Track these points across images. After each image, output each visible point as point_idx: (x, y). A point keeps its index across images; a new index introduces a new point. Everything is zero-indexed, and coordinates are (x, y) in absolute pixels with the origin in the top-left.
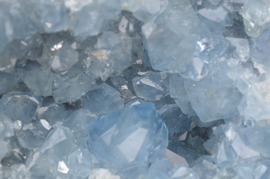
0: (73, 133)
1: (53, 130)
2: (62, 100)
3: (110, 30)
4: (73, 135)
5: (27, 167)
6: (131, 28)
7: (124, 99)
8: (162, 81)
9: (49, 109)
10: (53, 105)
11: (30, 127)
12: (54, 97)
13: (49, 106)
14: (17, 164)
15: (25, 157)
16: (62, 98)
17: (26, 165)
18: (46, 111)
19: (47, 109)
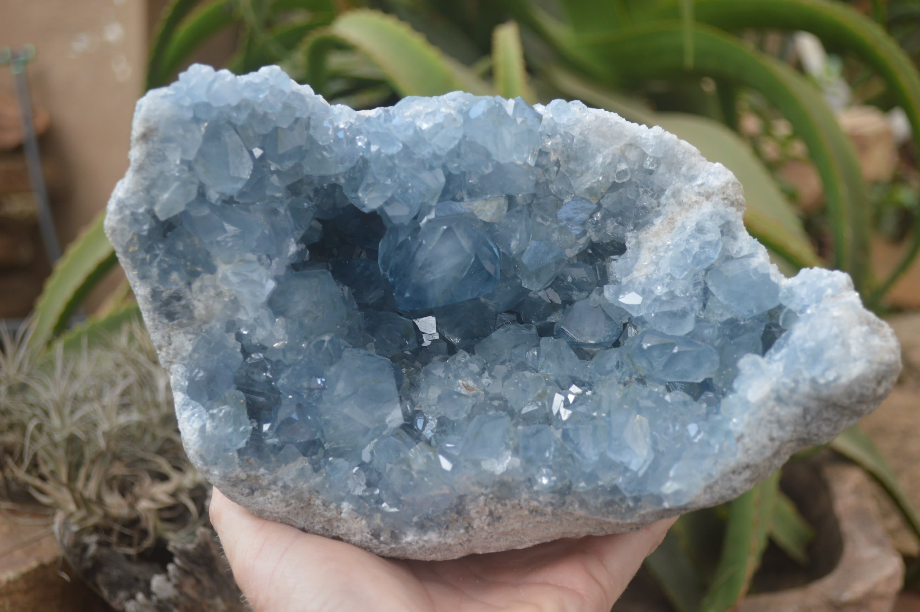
0: (519, 278)
1: (545, 287)
2: (525, 328)
3: (453, 422)
4: (518, 276)
5: (590, 237)
6: (420, 424)
7: (432, 320)
8: (374, 339)
9: (545, 318)
10: (538, 324)
11: (576, 295)
12: (538, 335)
13: (544, 322)
14: (602, 243)
16: (525, 332)
17: (591, 239)
18: (550, 315)
19: (549, 318)
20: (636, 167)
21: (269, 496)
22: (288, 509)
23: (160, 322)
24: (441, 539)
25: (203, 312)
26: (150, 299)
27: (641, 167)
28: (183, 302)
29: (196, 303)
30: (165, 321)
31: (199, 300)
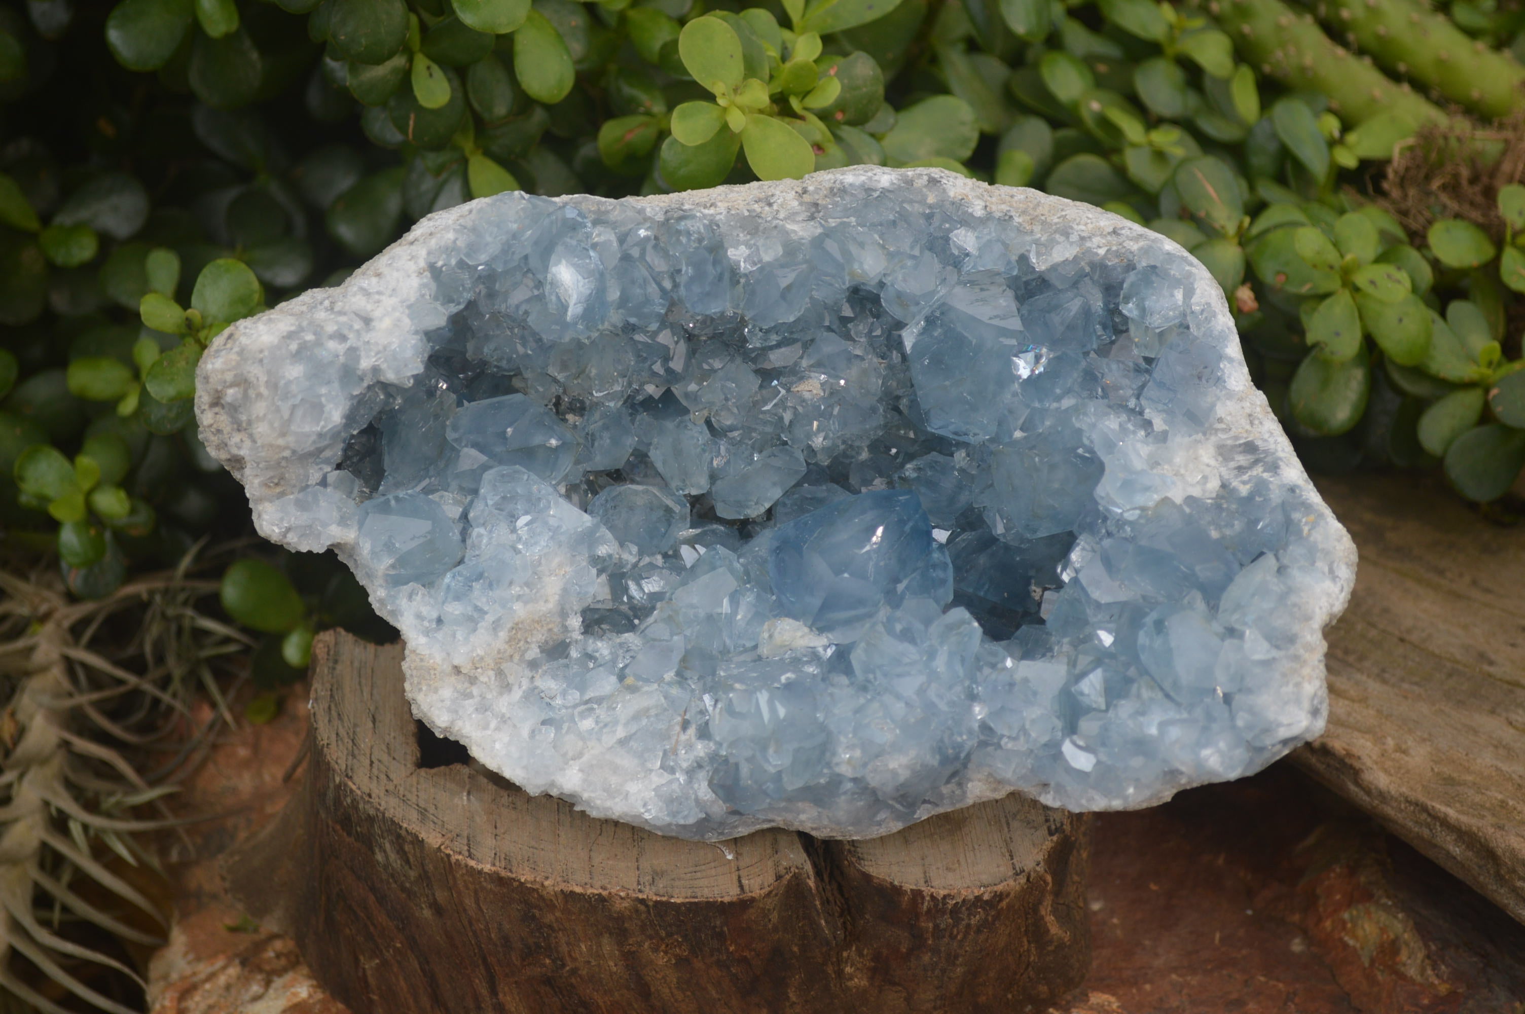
13: (706, 528)
15: (636, 622)
17: (634, 638)
20: (565, 726)
21: (1090, 226)
22: (1064, 213)
23: (1266, 441)
24: (841, 177)
25: (1201, 452)
26: (1281, 463)
27: (558, 728)
28: (1232, 464)
29: (1213, 462)
30: (1259, 443)
31: (1208, 465)
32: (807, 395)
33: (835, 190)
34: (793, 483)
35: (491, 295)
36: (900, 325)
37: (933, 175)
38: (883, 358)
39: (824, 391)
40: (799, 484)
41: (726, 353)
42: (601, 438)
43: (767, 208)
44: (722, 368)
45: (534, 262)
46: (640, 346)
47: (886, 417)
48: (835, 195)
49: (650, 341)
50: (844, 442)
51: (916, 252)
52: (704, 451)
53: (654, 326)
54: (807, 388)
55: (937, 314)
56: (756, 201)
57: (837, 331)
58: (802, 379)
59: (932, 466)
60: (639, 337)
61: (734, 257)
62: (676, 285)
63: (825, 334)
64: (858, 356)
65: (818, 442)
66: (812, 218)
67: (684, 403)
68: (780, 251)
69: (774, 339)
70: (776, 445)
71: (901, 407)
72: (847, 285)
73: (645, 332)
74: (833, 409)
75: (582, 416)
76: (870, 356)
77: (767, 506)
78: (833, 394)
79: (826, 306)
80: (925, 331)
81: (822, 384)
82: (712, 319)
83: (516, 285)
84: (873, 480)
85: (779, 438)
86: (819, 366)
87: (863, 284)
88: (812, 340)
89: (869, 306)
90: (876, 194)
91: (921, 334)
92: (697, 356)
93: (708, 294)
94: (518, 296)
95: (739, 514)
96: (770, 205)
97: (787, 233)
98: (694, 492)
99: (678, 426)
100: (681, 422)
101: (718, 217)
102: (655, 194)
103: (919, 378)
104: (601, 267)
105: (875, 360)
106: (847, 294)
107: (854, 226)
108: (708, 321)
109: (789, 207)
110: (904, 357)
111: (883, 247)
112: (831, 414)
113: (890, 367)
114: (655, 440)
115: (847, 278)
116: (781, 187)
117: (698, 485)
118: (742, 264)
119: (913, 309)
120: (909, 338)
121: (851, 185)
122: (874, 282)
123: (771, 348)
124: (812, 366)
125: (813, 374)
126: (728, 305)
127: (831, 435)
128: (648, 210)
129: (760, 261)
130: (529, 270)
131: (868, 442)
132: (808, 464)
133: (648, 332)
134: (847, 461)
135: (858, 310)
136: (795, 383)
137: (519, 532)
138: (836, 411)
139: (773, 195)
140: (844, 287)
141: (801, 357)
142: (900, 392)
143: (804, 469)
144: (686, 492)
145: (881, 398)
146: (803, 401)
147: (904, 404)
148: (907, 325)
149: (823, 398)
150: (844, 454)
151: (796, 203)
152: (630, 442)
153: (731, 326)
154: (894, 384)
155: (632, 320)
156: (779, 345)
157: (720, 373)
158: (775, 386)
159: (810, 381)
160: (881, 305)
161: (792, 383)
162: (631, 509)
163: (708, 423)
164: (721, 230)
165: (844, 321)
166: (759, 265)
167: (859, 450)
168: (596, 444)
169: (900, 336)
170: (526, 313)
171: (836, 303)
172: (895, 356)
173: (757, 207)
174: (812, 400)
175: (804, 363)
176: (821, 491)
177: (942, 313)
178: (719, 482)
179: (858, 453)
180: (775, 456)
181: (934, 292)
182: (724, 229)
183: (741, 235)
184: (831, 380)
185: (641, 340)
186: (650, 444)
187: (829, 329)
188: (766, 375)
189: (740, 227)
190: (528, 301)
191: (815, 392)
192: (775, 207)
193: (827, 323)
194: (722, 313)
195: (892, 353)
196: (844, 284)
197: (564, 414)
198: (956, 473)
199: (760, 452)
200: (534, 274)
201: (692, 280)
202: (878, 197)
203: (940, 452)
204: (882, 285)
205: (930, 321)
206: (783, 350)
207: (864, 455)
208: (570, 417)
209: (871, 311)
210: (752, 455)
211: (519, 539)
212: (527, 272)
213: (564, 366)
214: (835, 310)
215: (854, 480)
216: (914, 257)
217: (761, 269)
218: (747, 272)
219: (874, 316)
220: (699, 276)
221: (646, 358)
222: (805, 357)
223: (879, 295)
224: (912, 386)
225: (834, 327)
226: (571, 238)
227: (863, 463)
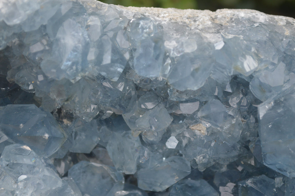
13: (132, 192)
32: (197, 132)
33: (233, 19)
34: (183, 177)
35: (21, 45)
36: (258, 102)
37: (289, 20)
38: (244, 118)
39: (208, 132)
40: (186, 178)
41: (156, 101)
42: (80, 135)
43: (193, 22)
44: (152, 109)
45: (49, 31)
46: (107, 89)
47: (240, 151)
48: (232, 22)
49: (112, 87)
50: (214, 161)
51: (276, 62)
52: (136, 151)
53: (116, 79)
54: (198, 128)
55: (282, 99)
56: (187, 18)
57: (221, 99)
58: (196, 122)
59: (262, 182)
60: (106, 84)
61: (168, 47)
62: (132, 57)
63: (214, 100)
64: (230, 115)
65: (199, 159)
66: (218, 32)
67: (128, 124)
68: (196, 48)
69: (185, 97)
70: (176, 155)
71: (250, 147)
72: (232, 74)
73: (110, 82)
74: (211, 143)
75: (72, 121)
76: (237, 116)
77: (167, 187)
78: (212, 134)
79: (217, 84)
80: (273, 108)
81: (207, 128)
82: (151, 81)
83: (35, 42)
84: (227, 183)
85: (178, 152)
86: (207, 118)
87: (241, 75)
88: (206, 102)
89: (242, 88)
90: (256, 25)
91: (270, 110)
92: (140, 99)
93: (149, 66)
94: (36, 48)
95: (151, 188)
96: (195, 21)
97: (202, 38)
98: (127, 173)
99: (124, 136)
100: (126, 134)
101: (163, 23)
102: (133, 6)
103: (264, 135)
104: (88, 40)
105: (240, 119)
106: (231, 79)
107: (242, 40)
108: (147, 81)
109: (205, 24)
110: (257, 120)
111: (257, 55)
112: (210, 146)
113: (247, 124)
114: (110, 142)
115: (233, 70)
116: (202, 14)
117: (131, 169)
118: (172, 52)
119: (268, 94)
120: (262, 111)
121: (242, 18)
122: (247, 75)
123: (182, 102)
124: (203, 117)
125: (203, 122)
126: (160, 74)
127: (208, 157)
128: (124, 12)
129: (182, 51)
130: (47, 34)
131: (228, 163)
132: (192, 168)
133: (112, 82)
134: (215, 170)
135: (235, 88)
136: (192, 124)
137: (19, 183)
138: (213, 144)
139: (198, 17)
140: (230, 75)
141: (198, 111)
142: (251, 139)
143: (189, 172)
144: (124, 172)
145: (239, 141)
146: (195, 135)
147: (251, 146)
148: (262, 102)
149: (207, 136)
150: (214, 167)
151: (210, 23)
152: (96, 140)
153: (161, 86)
154: (248, 134)
155: (103, 74)
156: (187, 101)
157: (151, 111)
158: (181, 124)
159: (201, 124)
160: (248, 88)
161: (190, 124)
162: (93, 174)
163: (140, 136)
164: (163, 30)
165: (226, 94)
166: (182, 54)
167: (221, 166)
168: (77, 138)
169: (257, 108)
170: (41, 59)
171: (223, 83)
172: (252, 119)
173: (187, 21)
174: (200, 136)
175: (199, 114)
176: (197, 183)
177: (285, 100)
178: (142, 170)
179: (221, 168)
180: (175, 162)
181: (282, 86)
182: (165, 29)
183: (175, 35)
184: (213, 127)
185: (108, 86)
186: (107, 143)
187: (217, 97)
188: (177, 118)
189: (175, 30)
190: (42, 52)
191: (202, 132)
192: (197, 23)
193: (216, 94)
194: (156, 78)
195: (250, 117)
196: (230, 73)
197: (62, 118)
198: (275, 190)
199: (167, 157)
200: (49, 38)
201: (141, 56)
202: (257, 26)
203: (267, 175)
204: (251, 77)
205: (277, 103)
206: (189, 104)
207: (224, 169)
208: (65, 121)
209: (242, 91)
210: (162, 158)
211: (18, 188)
212: (45, 35)
213: (59, 94)
214: (222, 87)
215: (216, 182)
216: (273, 64)
217: (183, 56)
218: (174, 56)
219: (243, 94)
220: (145, 54)
221: (110, 96)
222: (200, 111)
223: (249, 83)
224: (258, 136)
225: (220, 96)
226: (74, 19)
227: (223, 173)
